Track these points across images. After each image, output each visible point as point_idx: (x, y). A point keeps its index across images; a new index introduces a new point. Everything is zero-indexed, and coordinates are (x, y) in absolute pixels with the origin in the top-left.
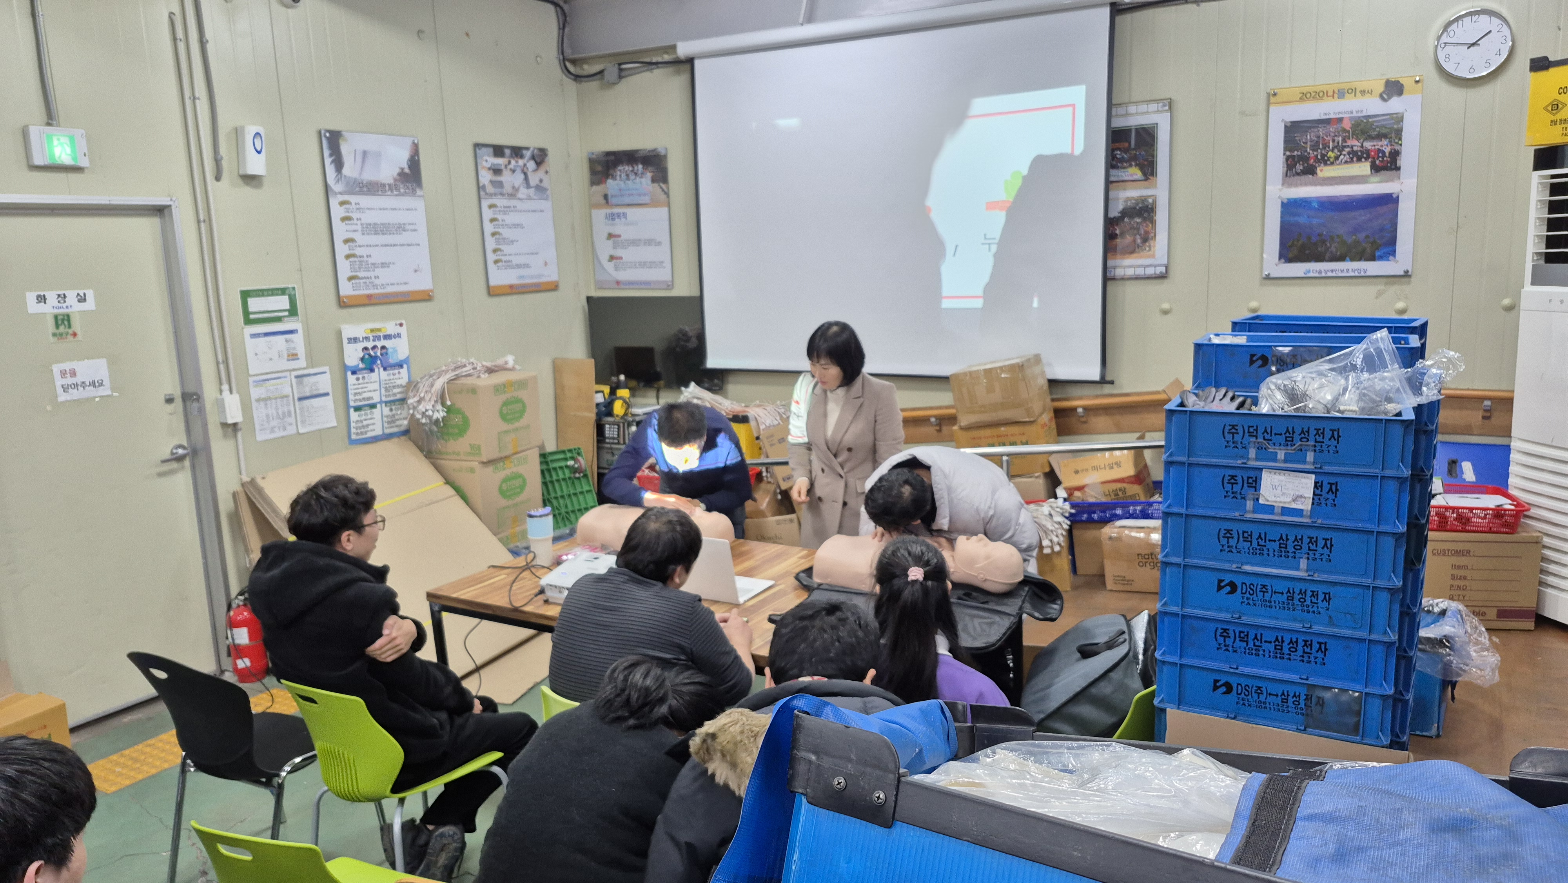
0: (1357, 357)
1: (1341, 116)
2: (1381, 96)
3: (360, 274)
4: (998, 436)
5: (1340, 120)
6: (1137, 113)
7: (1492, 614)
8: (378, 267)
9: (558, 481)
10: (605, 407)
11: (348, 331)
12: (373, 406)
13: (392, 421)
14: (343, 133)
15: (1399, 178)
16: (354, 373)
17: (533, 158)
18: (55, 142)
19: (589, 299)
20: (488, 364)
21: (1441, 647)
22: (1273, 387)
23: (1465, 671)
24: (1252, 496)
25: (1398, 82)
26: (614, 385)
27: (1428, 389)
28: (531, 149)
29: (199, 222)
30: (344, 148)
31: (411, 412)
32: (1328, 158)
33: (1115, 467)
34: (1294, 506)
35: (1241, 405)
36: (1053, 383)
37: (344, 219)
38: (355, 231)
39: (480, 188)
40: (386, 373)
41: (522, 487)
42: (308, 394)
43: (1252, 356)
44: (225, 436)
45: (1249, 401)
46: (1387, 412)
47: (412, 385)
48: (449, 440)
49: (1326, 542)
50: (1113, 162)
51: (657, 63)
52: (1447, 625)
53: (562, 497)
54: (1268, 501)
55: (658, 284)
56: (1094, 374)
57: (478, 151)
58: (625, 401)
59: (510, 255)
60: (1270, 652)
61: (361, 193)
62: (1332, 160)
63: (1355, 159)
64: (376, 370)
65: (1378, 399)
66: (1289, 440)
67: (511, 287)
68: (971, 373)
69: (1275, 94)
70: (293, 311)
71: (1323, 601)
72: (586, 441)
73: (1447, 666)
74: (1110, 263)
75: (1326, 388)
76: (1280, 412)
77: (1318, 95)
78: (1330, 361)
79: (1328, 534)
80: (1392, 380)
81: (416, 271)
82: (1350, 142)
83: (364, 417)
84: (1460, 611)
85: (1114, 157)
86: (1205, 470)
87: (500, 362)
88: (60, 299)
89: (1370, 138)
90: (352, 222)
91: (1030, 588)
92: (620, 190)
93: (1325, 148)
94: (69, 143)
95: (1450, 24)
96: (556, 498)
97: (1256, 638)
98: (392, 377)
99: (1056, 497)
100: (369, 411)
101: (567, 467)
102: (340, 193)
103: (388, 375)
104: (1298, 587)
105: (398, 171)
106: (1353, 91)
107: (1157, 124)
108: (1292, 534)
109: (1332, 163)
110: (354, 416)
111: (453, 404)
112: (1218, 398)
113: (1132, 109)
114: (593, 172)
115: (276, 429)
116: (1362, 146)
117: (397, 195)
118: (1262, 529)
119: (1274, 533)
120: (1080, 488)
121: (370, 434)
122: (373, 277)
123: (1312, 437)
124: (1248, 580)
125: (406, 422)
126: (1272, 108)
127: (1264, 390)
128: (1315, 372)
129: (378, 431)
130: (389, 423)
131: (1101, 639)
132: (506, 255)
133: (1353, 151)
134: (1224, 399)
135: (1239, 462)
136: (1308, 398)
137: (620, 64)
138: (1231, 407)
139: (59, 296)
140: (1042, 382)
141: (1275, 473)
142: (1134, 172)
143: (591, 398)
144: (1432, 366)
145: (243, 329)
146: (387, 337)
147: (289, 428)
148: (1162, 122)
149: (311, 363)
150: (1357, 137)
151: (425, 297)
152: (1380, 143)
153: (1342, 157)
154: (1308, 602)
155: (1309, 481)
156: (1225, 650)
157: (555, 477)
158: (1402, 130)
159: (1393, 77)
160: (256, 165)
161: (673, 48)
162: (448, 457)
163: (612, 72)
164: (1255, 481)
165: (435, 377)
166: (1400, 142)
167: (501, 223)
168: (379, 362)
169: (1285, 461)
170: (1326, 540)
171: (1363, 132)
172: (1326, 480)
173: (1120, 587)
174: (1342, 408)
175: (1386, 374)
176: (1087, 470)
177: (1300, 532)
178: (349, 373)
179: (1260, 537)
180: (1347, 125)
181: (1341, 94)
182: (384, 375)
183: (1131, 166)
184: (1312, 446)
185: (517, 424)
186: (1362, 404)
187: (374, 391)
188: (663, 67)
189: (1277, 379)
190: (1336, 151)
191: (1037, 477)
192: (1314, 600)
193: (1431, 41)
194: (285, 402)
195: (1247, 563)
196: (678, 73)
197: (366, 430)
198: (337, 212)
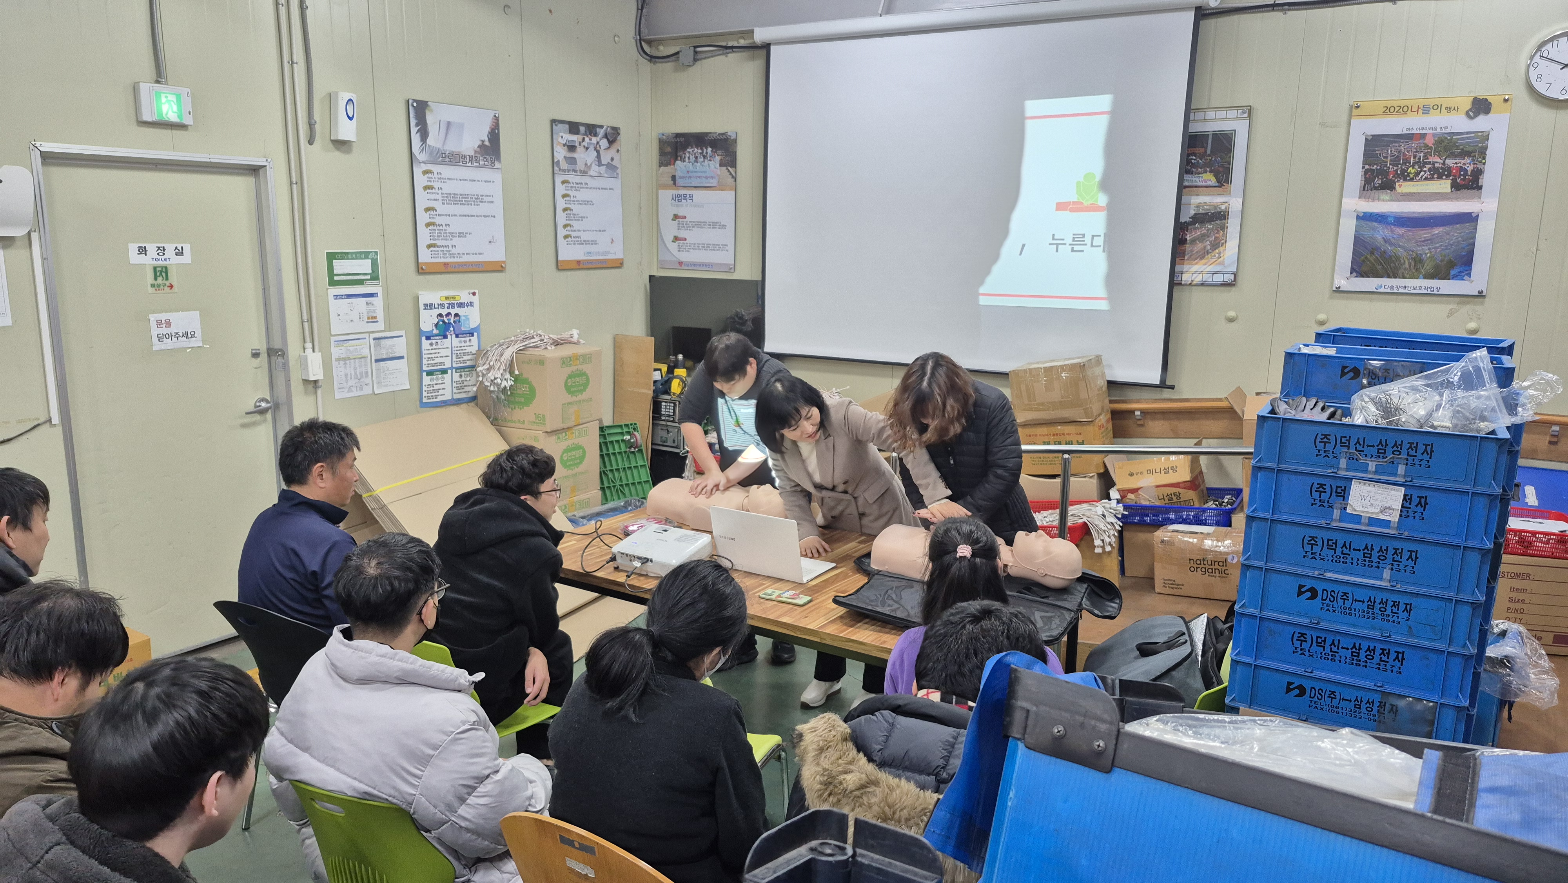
0: (1455, 375)
1: (1424, 131)
2: (1467, 114)
3: (439, 243)
4: (1054, 435)
5: (1423, 136)
6: (1215, 119)
7: (1549, 638)
8: (455, 237)
9: (614, 454)
10: (662, 385)
11: (426, 297)
12: (444, 372)
13: (461, 387)
14: (429, 103)
15: (1480, 198)
16: (428, 338)
17: (606, 136)
18: (164, 100)
19: (651, 278)
20: (554, 337)
21: (1501, 667)
22: (1367, 399)
23: (1523, 692)
24: (1340, 506)
25: (1486, 99)
26: (672, 364)
27: (1524, 409)
28: (605, 127)
29: (291, 183)
30: (430, 119)
31: (480, 379)
32: (1409, 174)
33: (1171, 471)
34: (1381, 517)
35: (1332, 416)
36: (1112, 384)
37: (426, 188)
38: (435, 200)
39: (554, 164)
40: (458, 339)
41: (582, 458)
42: (385, 357)
43: (1344, 367)
44: (306, 392)
45: (1339, 412)
46: (1480, 430)
47: (482, 353)
48: (515, 408)
49: (1411, 554)
50: (1187, 167)
51: (732, 47)
52: (1508, 646)
53: (618, 470)
54: (1356, 511)
55: (722, 267)
56: (1154, 378)
57: (554, 126)
58: (682, 380)
59: (579, 231)
60: (1346, 658)
61: (443, 163)
62: (1411, 176)
63: (1436, 176)
64: (449, 336)
65: (1472, 417)
66: (1381, 452)
67: (578, 262)
68: (1030, 370)
69: (1358, 107)
70: (375, 277)
71: (1403, 612)
72: (642, 417)
73: (1506, 687)
74: (1178, 268)
75: (1421, 404)
76: (1374, 424)
77: (1402, 110)
78: (1426, 377)
79: (1413, 547)
80: (1488, 398)
81: (490, 242)
82: (1431, 159)
83: (435, 382)
84: (1520, 632)
85: (1188, 162)
86: (1293, 477)
87: (566, 335)
88: (159, 251)
89: (1453, 155)
90: (433, 191)
91: (1088, 586)
92: (688, 172)
93: (1406, 163)
94: (175, 101)
95: (1544, 43)
96: (611, 471)
97: (1333, 643)
98: (463, 344)
99: (1110, 499)
100: (440, 376)
101: (623, 441)
102: (424, 162)
103: (460, 342)
104: (1379, 596)
105: (479, 143)
106: (1438, 107)
107: (1235, 131)
108: (1377, 544)
109: (1412, 179)
110: (426, 380)
111: (521, 374)
112: (1308, 407)
113: (1211, 114)
114: (662, 153)
115: (354, 389)
116: (1444, 164)
117: (476, 167)
118: (1348, 538)
119: (1359, 542)
120: (1134, 491)
121: (440, 399)
122: (450, 246)
123: (1404, 451)
124: (1330, 587)
125: (475, 389)
126: (1354, 121)
127: (1357, 401)
128: (1409, 387)
129: (448, 397)
130: (458, 388)
131: (1161, 639)
132: (575, 231)
133: (1434, 167)
134: (1315, 409)
135: (1330, 471)
136: (1401, 412)
137: (695, 47)
138: (1323, 417)
139: (159, 248)
140: (1102, 383)
141: (1365, 484)
142: (1209, 178)
143: (650, 376)
144: (1529, 387)
145: (327, 289)
146: (461, 305)
147: (365, 387)
148: (1240, 129)
149: (389, 328)
150: (1439, 154)
151: (498, 268)
152: (1463, 161)
153: (1422, 173)
154: (1389, 612)
155: (1400, 492)
156: (1301, 654)
157: (611, 451)
158: (1486, 149)
159: (1481, 94)
160: (347, 130)
161: (752, 32)
162: (513, 425)
163: (687, 55)
164: (1344, 491)
165: (504, 347)
166: (1484, 161)
167: (572, 199)
168: (452, 329)
169: (1376, 472)
170: (1411, 552)
171: (1446, 149)
172: (1416, 493)
173: (1168, 591)
174: (1436, 423)
175: (1482, 393)
176: (1142, 473)
177: (1384, 543)
178: (424, 338)
179: (1344, 545)
180: (1429, 141)
181: (1426, 110)
182: (456, 341)
183: (1205, 172)
184: (1405, 459)
185: (580, 397)
186: (1455, 421)
187: (446, 356)
188: (739, 52)
189: (1372, 391)
190: (1417, 167)
191: (1091, 477)
192: (1395, 610)
193: (1524, 60)
194: (363, 363)
195: (1330, 571)
196: (753, 58)
197: (437, 394)
198: (420, 180)
